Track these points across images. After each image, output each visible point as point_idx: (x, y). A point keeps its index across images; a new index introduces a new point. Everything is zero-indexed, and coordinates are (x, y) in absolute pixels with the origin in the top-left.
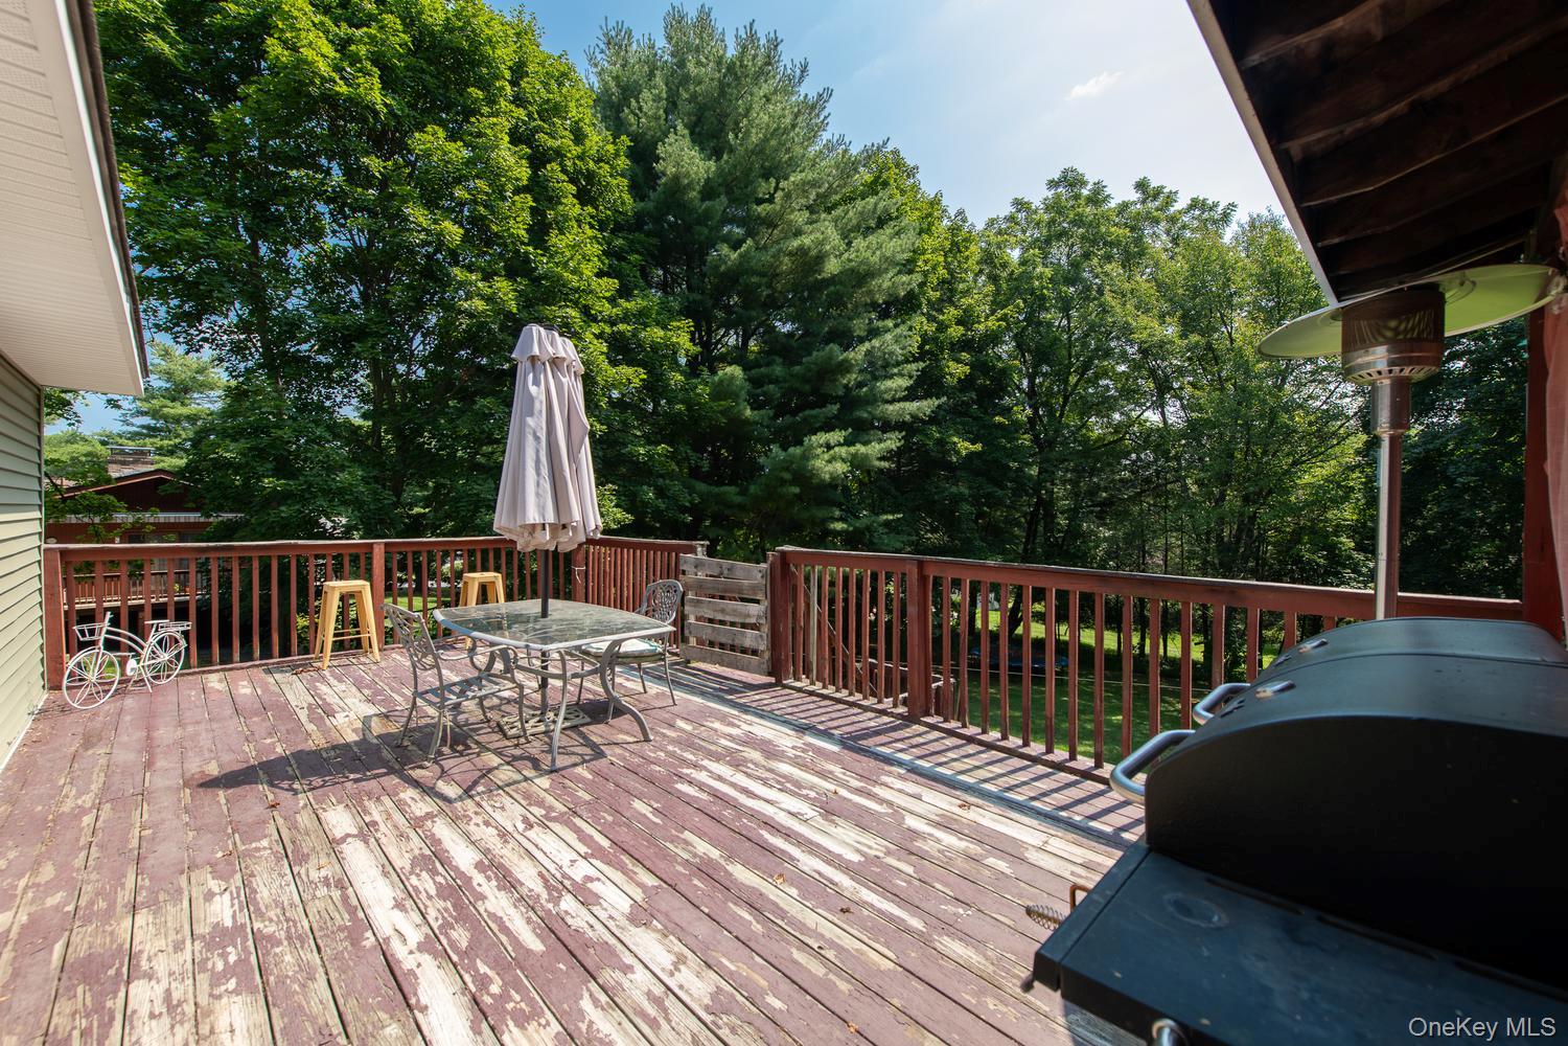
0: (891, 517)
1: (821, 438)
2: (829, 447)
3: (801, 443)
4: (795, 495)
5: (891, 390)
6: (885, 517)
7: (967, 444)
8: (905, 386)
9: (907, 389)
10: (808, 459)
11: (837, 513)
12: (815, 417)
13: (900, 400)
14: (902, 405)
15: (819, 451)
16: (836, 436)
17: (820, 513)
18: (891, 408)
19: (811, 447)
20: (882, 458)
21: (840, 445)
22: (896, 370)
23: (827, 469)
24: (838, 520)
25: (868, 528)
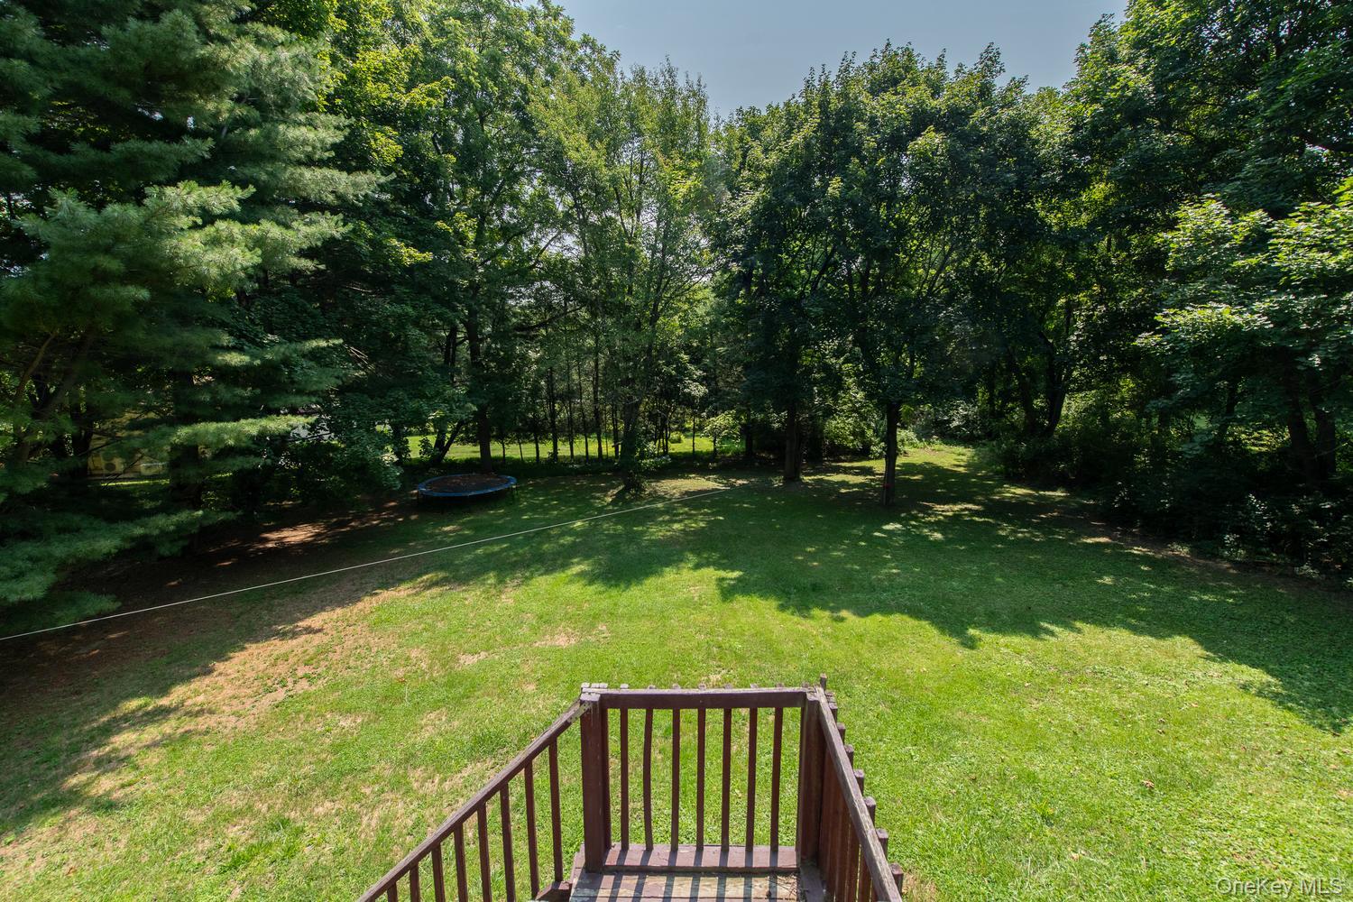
0: (323, 344)
1: (188, 194)
2: (208, 217)
3: (138, 197)
4: (138, 304)
5: (305, 143)
6: (314, 344)
7: (412, 251)
8: (330, 140)
9: (334, 146)
10: (160, 234)
11: (226, 339)
12: (159, 158)
13: (322, 163)
14: (327, 172)
15: (185, 221)
16: (224, 196)
17: (197, 338)
18: (308, 174)
19: (167, 211)
20: (302, 254)
21: (230, 216)
22: (302, 117)
23: (210, 256)
24: (228, 349)
25: (286, 361)
